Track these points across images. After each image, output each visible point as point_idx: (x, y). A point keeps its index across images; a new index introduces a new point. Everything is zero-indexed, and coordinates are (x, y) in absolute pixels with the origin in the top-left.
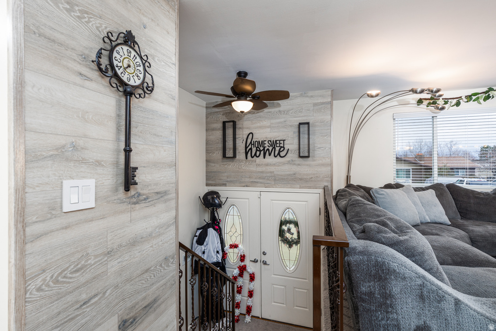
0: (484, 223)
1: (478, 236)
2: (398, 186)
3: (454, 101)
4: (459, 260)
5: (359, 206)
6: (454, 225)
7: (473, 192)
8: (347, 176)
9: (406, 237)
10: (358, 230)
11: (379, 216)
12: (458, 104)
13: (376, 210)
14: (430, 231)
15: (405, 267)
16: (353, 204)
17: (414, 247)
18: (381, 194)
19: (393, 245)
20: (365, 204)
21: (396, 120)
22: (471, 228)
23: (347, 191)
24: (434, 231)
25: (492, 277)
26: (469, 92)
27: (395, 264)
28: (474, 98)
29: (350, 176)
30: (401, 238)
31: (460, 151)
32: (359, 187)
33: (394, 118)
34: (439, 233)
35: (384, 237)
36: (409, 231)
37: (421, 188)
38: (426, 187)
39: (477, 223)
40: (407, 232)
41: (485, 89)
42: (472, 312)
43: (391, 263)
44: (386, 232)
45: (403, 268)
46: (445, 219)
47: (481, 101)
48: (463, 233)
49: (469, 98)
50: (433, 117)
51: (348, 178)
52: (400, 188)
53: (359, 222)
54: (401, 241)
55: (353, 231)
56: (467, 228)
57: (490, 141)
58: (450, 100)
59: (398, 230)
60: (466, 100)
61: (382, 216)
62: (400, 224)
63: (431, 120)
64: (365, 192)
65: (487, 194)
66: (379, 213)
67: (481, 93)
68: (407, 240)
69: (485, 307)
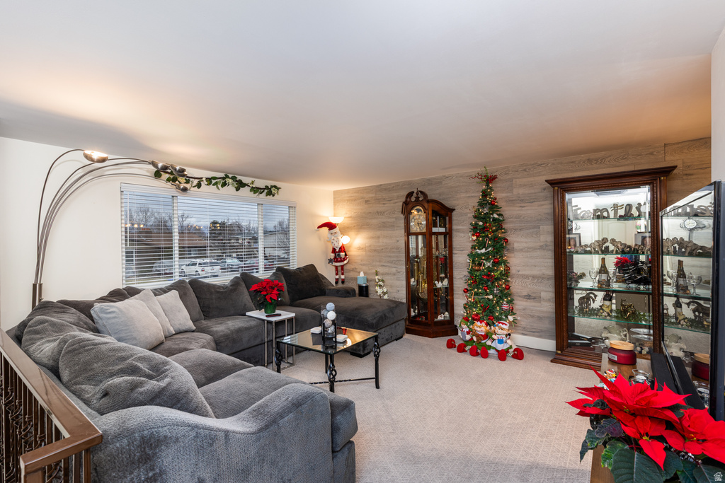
0: (224, 318)
1: (222, 336)
2: (132, 292)
3: (196, 182)
4: (212, 374)
5: (87, 350)
6: (200, 330)
7: (214, 286)
8: (34, 286)
9: (167, 380)
10: (93, 396)
11: (123, 359)
12: (199, 186)
13: (117, 350)
14: (177, 347)
15: (177, 425)
16: (74, 350)
17: (178, 390)
18: (110, 313)
19: (156, 398)
20: (96, 344)
21: (124, 193)
22: (215, 329)
23: (47, 321)
24: (181, 346)
25: (241, 382)
26: (210, 174)
27: (166, 428)
28: (214, 181)
29: (41, 285)
30: (163, 384)
31: (191, 227)
32: (66, 305)
33: (122, 190)
34: (187, 346)
35: (141, 393)
36: (167, 367)
37: (161, 289)
38: (166, 287)
39: (220, 320)
40: (166, 370)
41: (222, 175)
42: (238, 436)
43: (160, 429)
44: (141, 384)
45: (175, 427)
46: (190, 325)
47: (220, 186)
48: (208, 337)
49: (209, 180)
50: (173, 196)
51: (37, 289)
52: (136, 296)
53: (94, 379)
54: (164, 389)
55: (82, 399)
56: (211, 329)
57: (218, 217)
58: (191, 180)
59: (153, 371)
60: (206, 183)
61: (128, 358)
62: (155, 362)
63: (171, 200)
64: (79, 313)
65: (224, 287)
66: (124, 354)
67: (219, 178)
68: (169, 384)
69: (245, 422)
